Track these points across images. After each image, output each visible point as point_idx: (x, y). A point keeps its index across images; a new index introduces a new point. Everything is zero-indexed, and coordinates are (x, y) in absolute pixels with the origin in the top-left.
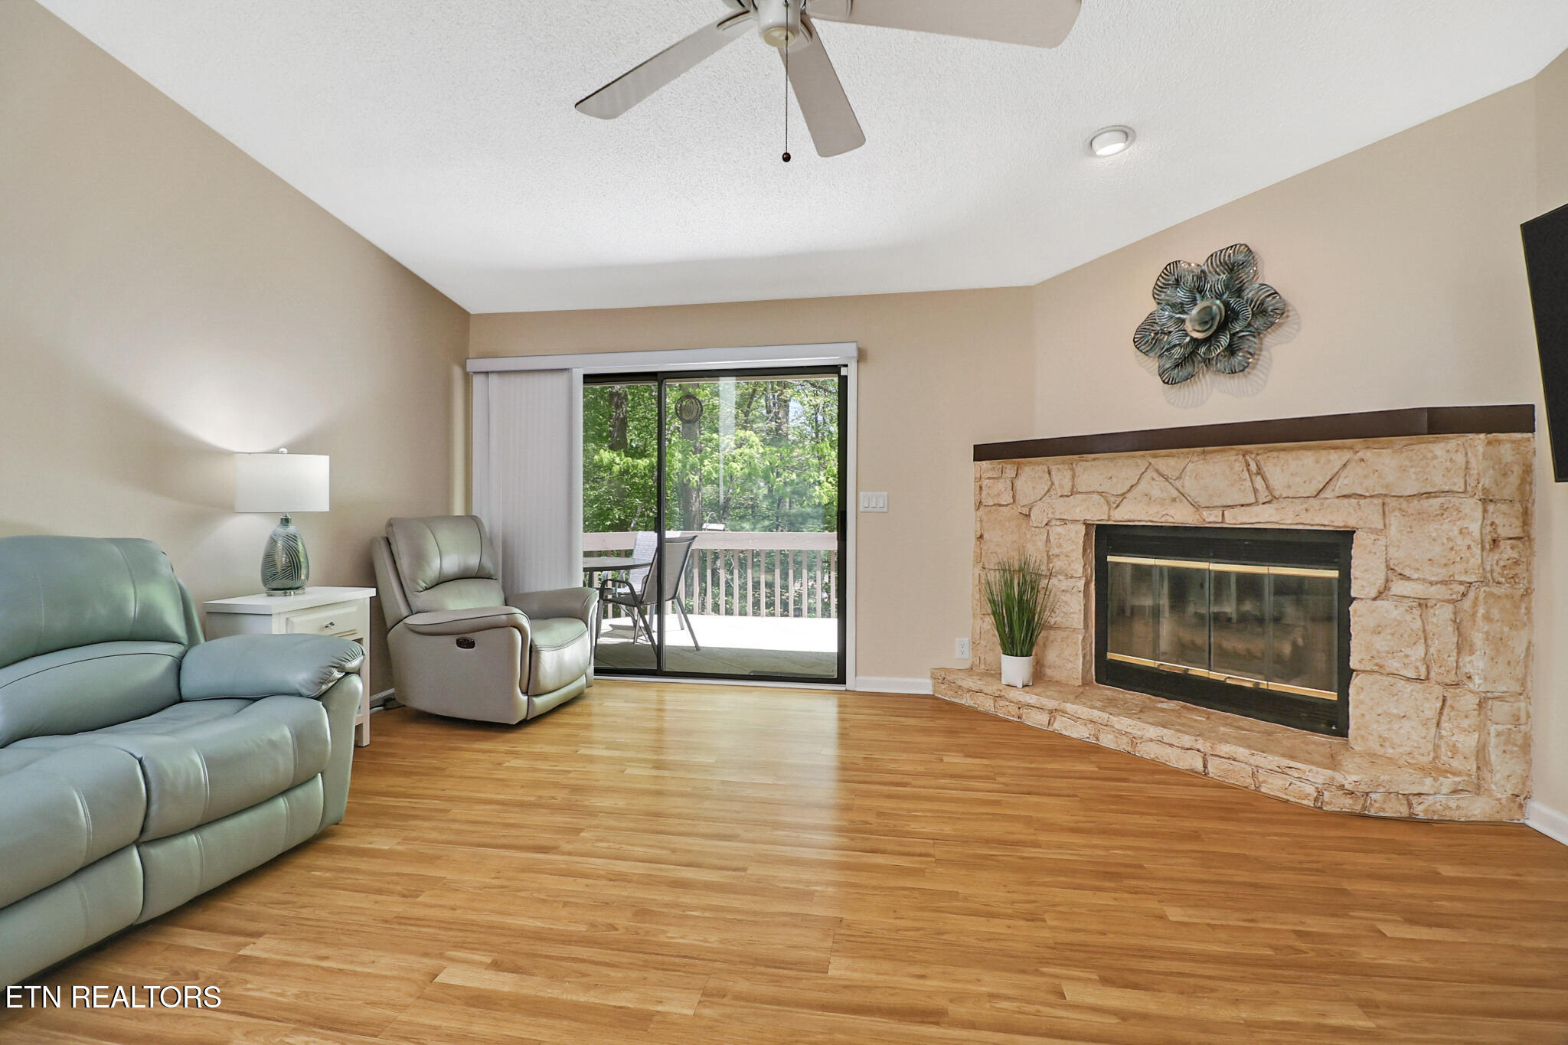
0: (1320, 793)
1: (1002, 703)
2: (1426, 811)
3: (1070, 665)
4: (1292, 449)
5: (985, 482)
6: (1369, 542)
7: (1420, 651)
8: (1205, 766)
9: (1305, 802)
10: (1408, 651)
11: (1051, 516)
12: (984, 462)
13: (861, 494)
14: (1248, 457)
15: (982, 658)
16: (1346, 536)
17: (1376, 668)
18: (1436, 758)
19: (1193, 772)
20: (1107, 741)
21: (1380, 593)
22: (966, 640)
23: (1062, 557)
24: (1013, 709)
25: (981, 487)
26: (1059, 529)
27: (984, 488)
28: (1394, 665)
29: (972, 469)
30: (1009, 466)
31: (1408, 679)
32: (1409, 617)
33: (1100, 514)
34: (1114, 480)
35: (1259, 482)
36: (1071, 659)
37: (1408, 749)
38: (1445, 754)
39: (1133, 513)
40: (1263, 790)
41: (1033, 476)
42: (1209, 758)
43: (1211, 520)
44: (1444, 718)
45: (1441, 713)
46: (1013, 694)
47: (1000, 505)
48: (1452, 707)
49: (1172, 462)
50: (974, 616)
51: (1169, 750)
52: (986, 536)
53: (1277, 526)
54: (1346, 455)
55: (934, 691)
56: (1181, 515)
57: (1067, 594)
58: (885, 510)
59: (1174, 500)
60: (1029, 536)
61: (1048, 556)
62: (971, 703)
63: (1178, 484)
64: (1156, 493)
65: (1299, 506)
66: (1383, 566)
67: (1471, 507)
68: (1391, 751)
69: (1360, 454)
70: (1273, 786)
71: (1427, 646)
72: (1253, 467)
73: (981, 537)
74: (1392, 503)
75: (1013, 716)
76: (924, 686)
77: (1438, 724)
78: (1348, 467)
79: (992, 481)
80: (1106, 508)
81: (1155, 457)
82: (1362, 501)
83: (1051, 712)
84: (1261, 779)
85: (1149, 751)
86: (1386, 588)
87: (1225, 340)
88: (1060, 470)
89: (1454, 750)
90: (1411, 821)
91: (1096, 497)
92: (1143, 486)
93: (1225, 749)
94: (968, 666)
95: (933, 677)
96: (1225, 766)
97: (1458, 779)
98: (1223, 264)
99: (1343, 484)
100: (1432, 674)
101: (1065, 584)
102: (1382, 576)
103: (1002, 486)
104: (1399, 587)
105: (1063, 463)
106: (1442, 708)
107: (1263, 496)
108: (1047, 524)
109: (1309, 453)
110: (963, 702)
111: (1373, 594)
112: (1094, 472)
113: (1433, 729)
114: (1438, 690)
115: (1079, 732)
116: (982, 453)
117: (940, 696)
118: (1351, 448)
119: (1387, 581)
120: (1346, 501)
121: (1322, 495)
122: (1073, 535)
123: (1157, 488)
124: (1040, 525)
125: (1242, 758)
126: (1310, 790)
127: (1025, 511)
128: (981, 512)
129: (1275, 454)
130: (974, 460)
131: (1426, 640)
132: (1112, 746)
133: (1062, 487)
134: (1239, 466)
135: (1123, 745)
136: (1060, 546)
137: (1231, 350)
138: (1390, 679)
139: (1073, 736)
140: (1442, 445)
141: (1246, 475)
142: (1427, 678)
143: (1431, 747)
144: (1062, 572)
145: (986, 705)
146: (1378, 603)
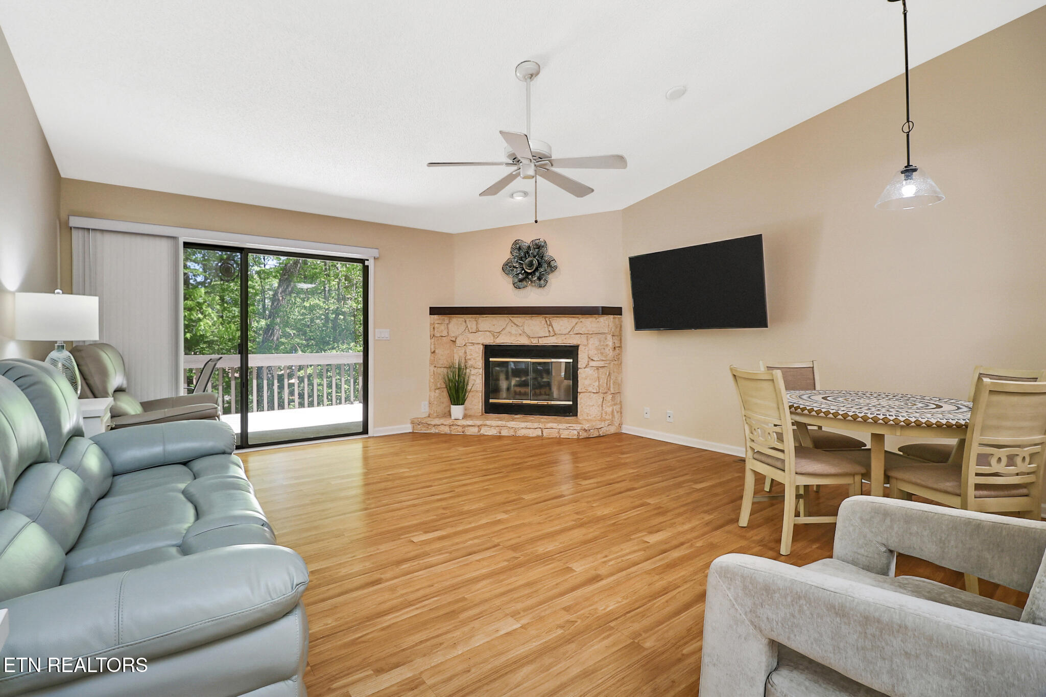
0: (578, 433)
1: (453, 427)
2: (603, 433)
3: (476, 407)
4: (560, 317)
5: (436, 326)
6: (583, 349)
7: (597, 383)
8: (542, 434)
9: (575, 437)
10: (594, 384)
11: (466, 341)
12: (436, 316)
13: (376, 330)
14: (547, 319)
15: (435, 410)
16: (576, 348)
17: (586, 391)
18: (602, 416)
19: (538, 437)
20: (505, 433)
21: (586, 366)
22: (427, 403)
23: (472, 360)
24: (460, 429)
25: (434, 328)
26: (471, 347)
27: (436, 328)
28: (590, 389)
29: (429, 319)
30: (446, 318)
31: (594, 393)
32: (594, 373)
33: (490, 341)
34: (496, 326)
35: (551, 329)
36: (476, 404)
37: (594, 416)
38: (604, 415)
39: (505, 339)
40: (562, 437)
41: (457, 324)
42: (544, 430)
43: (535, 342)
44: (604, 404)
45: (603, 402)
46: (459, 423)
47: (442, 336)
48: (606, 400)
49: (519, 319)
50: (430, 391)
51: (529, 430)
52: (437, 351)
53: (556, 344)
54: (576, 320)
55: (413, 429)
56: (524, 341)
57: (474, 376)
58: (388, 339)
59: (520, 335)
60: (455, 351)
61: (465, 359)
62: (437, 431)
63: (522, 328)
64: (513, 332)
65: (564, 337)
66: (587, 357)
67: (609, 337)
68: (590, 417)
69: (581, 320)
70: (565, 434)
71: (599, 382)
72: (548, 323)
73: (434, 352)
74: (590, 336)
75: (460, 432)
76: (408, 428)
77: (602, 406)
78: (578, 324)
79: (439, 325)
80: (492, 338)
81: (512, 317)
82: (582, 336)
83: (479, 426)
84: (561, 433)
85: (522, 433)
86: (588, 364)
87: (537, 274)
88: (471, 321)
89: (606, 413)
90: (599, 436)
91: (488, 333)
92: (508, 329)
93: (549, 425)
94: (427, 415)
95: (412, 423)
96: (549, 431)
97: (609, 421)
98: (536, 244)
99: (577, 330)
100: (600, 391)
101: (473, 372)
102: (587, 360)
103: (443, 327)
104: (592, 364)
105: (472, 318)
106: (603, 400)
107: (552, 333)
108: (464, 345)
109: (566, 319)
110: (432, 431)
111: (585, 366)
112: (487, 323)
113: (601, 408)
114: (602, 395)
115: (492, 432)
116: (434, 311)
117: (417, 431)
118: (578, 317)
119: (588, 362)
120: (577, 335)
121: (570, 333)
122: (477, 350)
123: (514, 330)
124: (461, 346)
125: (554, 427)
126: (576, 432)
127: (454, 339)
128: (433, 340)
129: (555, 318)
130: (430, 314)
131: (599, 380)
132: (507, 434)
133: (472, 328)
134: (544, 322)
135: (511, 433)
136: (471, 355)
137: (539, 279)
138: (589, 394)
139: (489, 434)
140: (602, 318)
141: (546, 326)
142: (599, 392)
143: (600, 414)
144: (472, 366)
145: (446, 430)
146: (586, 369)
